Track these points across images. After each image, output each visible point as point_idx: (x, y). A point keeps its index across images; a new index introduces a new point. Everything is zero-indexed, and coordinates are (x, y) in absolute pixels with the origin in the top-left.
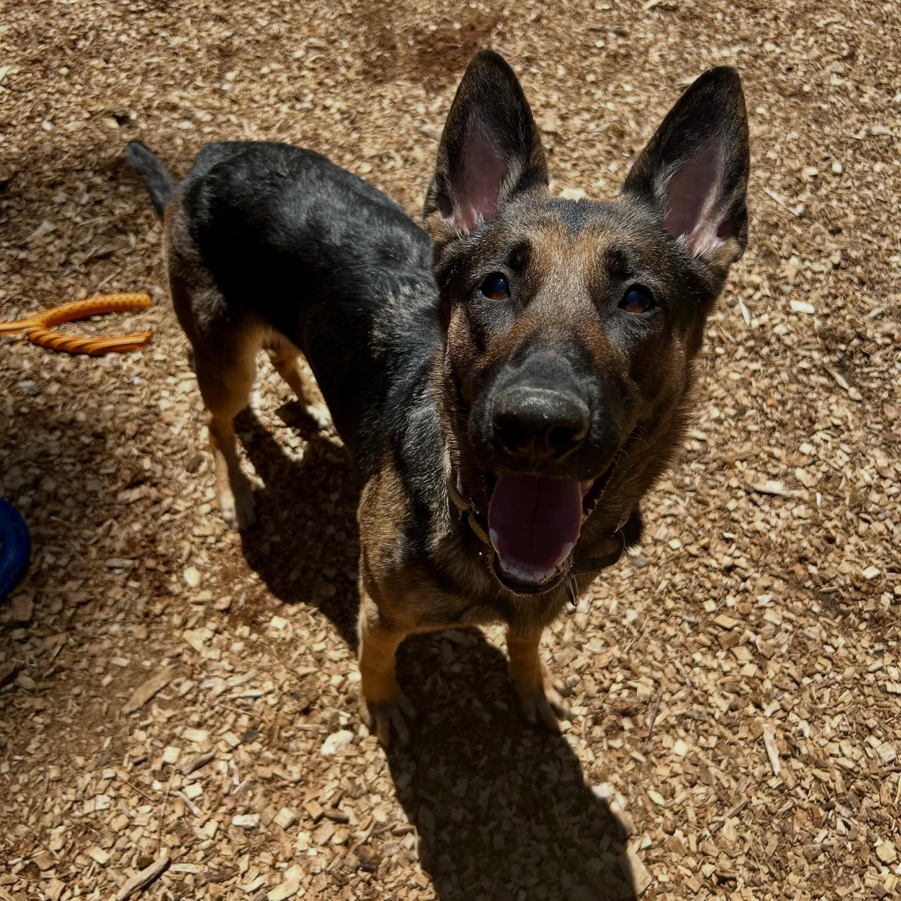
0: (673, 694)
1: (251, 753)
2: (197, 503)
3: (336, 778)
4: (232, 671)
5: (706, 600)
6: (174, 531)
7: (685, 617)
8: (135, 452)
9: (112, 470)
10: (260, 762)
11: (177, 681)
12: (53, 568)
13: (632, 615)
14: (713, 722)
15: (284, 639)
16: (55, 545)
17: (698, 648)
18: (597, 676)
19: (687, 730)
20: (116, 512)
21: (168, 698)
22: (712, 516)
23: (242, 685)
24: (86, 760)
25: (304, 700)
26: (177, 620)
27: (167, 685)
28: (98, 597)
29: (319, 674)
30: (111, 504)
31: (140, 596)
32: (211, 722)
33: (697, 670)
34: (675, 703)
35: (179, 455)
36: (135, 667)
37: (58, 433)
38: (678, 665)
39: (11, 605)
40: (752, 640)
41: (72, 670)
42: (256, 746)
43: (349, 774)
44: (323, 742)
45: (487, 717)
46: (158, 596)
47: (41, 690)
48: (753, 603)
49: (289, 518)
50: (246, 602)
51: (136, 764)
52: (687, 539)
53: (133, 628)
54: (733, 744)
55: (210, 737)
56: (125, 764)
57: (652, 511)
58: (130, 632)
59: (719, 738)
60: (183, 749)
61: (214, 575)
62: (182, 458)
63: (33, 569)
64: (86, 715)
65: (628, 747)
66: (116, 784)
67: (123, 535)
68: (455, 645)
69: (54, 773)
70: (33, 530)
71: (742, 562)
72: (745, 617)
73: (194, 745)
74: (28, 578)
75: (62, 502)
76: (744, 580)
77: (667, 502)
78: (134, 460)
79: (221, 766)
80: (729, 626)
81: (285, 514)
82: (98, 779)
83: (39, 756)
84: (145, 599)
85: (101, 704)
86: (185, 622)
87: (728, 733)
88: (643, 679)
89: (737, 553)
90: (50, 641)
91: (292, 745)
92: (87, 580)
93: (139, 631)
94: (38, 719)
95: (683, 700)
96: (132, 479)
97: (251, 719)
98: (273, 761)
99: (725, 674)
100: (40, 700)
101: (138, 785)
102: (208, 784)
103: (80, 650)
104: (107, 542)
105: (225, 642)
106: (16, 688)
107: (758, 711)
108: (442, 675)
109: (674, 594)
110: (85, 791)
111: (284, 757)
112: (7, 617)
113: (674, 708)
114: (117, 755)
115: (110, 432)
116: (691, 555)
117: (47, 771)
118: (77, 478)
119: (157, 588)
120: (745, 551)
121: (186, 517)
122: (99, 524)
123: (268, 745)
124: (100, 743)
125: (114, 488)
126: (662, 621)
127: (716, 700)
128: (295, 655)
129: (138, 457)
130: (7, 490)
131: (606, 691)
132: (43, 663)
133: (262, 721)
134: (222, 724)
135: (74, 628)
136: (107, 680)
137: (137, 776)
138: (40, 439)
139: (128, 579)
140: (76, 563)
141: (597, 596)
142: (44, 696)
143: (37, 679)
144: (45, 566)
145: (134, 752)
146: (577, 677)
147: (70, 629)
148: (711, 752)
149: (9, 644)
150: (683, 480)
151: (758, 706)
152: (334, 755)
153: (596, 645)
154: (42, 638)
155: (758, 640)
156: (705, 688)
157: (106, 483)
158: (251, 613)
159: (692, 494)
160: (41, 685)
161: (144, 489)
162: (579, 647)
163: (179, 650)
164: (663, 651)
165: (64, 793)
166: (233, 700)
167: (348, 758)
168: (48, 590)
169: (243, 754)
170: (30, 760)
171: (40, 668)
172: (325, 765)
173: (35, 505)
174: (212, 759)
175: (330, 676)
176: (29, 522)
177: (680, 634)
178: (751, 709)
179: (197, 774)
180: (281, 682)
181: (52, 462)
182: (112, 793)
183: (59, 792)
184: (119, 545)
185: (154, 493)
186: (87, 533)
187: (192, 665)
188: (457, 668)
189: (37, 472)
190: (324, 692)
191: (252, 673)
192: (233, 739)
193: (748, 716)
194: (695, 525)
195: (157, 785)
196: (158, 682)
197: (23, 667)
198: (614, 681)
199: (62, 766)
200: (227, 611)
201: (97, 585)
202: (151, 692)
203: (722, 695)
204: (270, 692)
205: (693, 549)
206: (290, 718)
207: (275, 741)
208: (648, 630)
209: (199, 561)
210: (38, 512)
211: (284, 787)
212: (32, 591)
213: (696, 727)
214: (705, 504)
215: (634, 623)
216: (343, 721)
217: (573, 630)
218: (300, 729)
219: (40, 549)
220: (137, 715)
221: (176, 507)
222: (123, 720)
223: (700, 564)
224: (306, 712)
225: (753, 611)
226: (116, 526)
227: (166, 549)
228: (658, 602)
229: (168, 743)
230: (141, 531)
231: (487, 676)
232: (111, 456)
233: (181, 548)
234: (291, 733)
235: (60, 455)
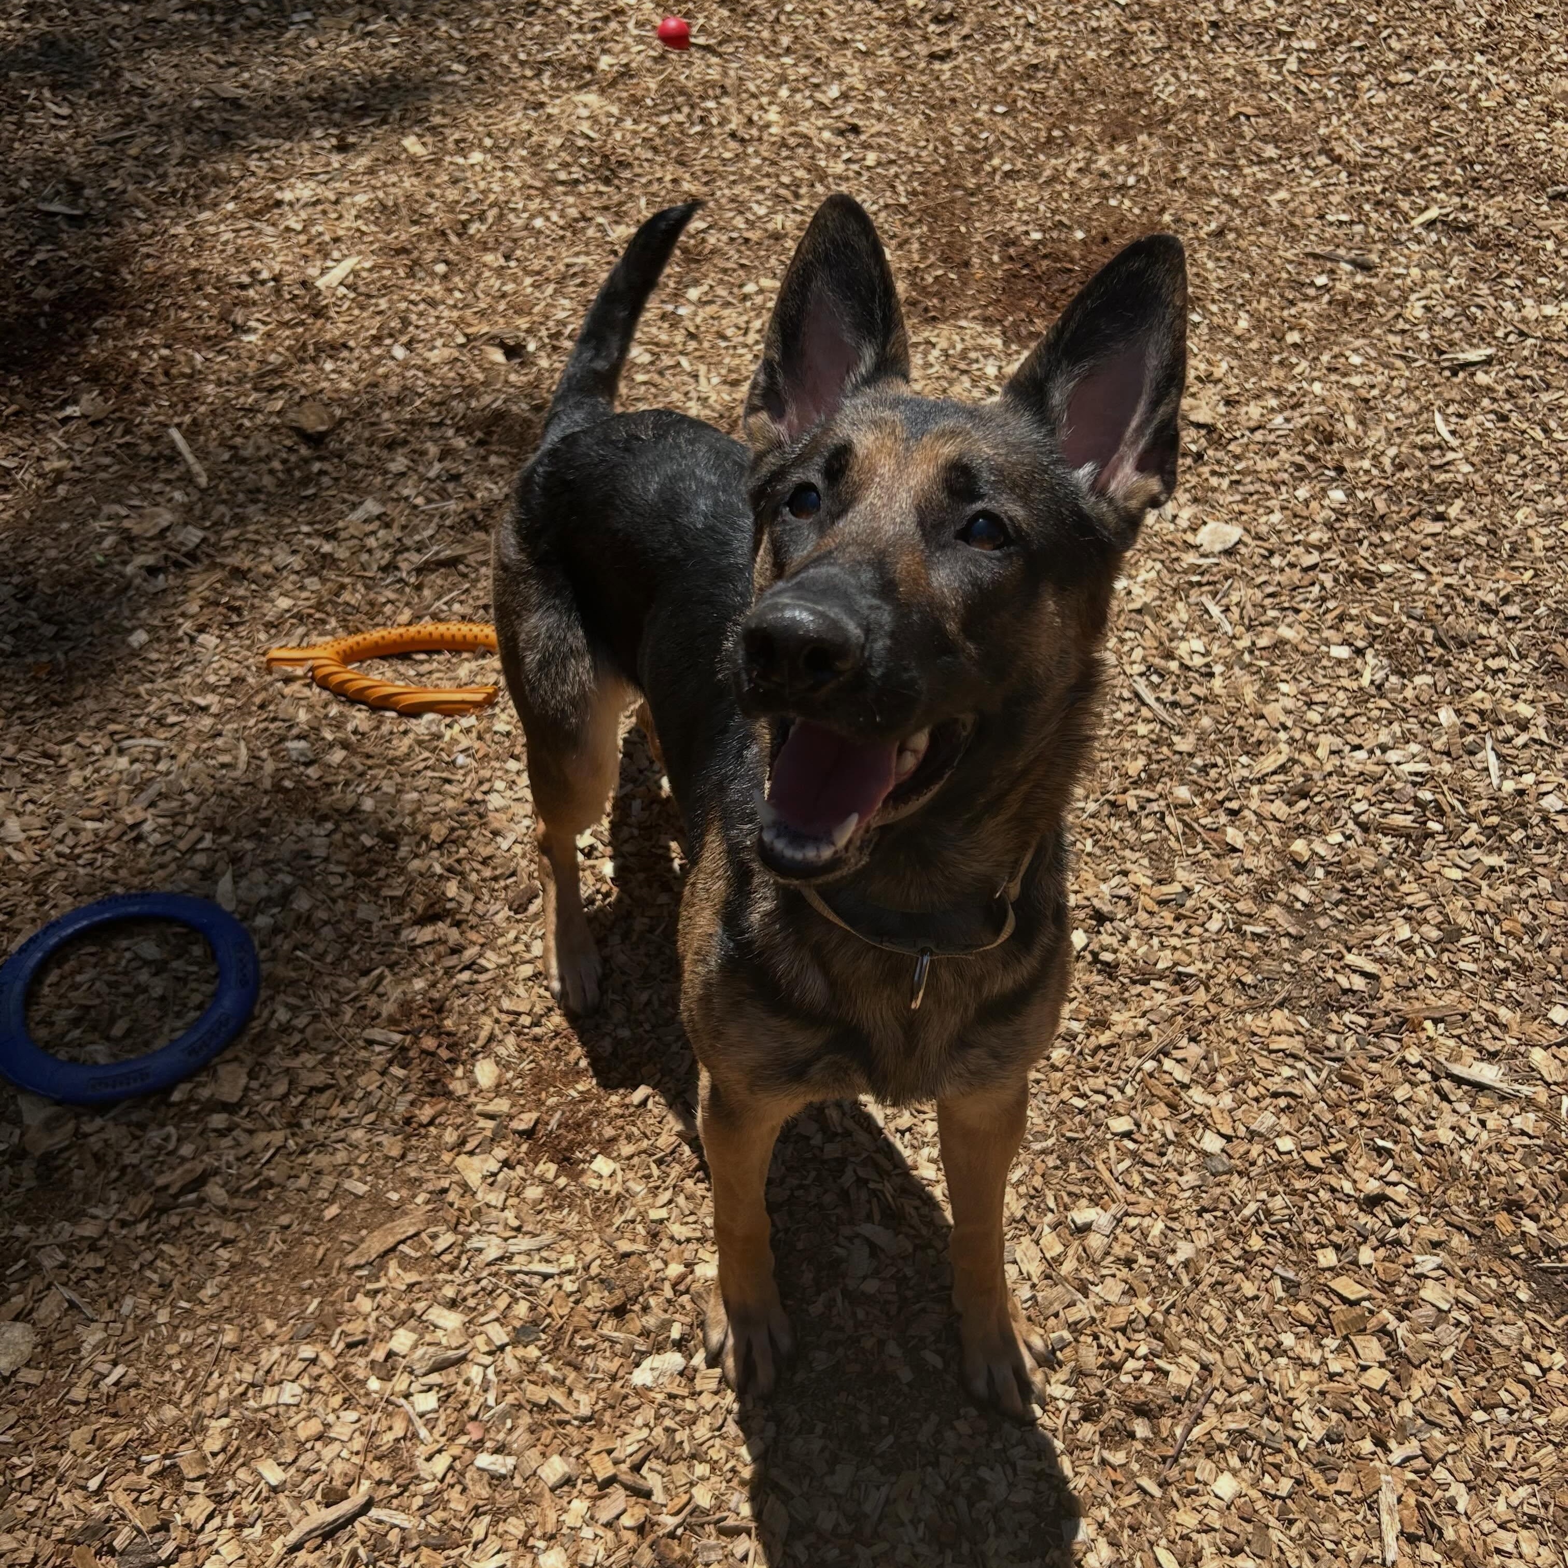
0: (1231, 1395)
1: (522, 1361)
2: (515, 959)
3: (647, 1425)
4: (518, 1229)
5: (1323, 1246)
6: (474, 998)
7: (1278, 1269)
8: (438, 869)
9: (399, 893)
10: (533, 1377)
11: (433, 1230)
12: (285, 1029)
13: (1185, 1251)
14: (1293, 1453)
15: (607, 1192)
16: (294, 995)
17: (1292, 1325)
18: (1103, 1340)
19: (1244, 1460)
20: (394, 957)
21: (413, 1254)
22: (1362, 1107)
23: (528, 1253)
24: (280, 1326)
25: (618, 1292)
26: (450, 1136)
27: (417, 1234)
28: (343, 1083)
29: (649, 1257)
30: (387, 945)
31: (405, 1091)
32: (471, 1302)
33: (1283, 1361)
34: (1231, 1410)
35: (502, 883)
36: (376, 1199)
37: (329, 826)
38: (1249, 1346)
39: (215, 1076)
40: (1390, 1328)
41: (284, 1188)
42: (533, 1352)
43: (668, 1422)
44: (637, 1365)
45: (906, 1375)
46: (432, 1095)
47: (236, 1211)
48: (1407, 1266)
49: (649, 1003)
50: (559, 1126)
51: (350, 1346)
52: (1307, 1138)
53: (384, 1139)
54: (1325, 1499)
55: (466, 1325)
56: (333, 1343)
57: (1256, 1084)
58: (379, 1144)
59: (1298, 1482)
60: (422, 1336)
61: (520, 1076)
62: (506, 888)
63: (256, 1026)
64: (292, 1259)
65: (1135, 1467)
66: (316, 1371)
67: (396, 994)
68: (874, 1249)
69: (229, 1336)
70: (265, 967)
71: (1400, 1193)
72: (1387, 1286)
73: (440, 1333)
74: (246, 1039)
75: (316, 932)
76: (1398, 1224)
77: (1287, 1072)
78: (433, 882)
79: (475, 1373)
80: (1352, 1297)
81: (644, 997)
82: (290, 1357)
83: (213, 1307)
84: (410, 1097)
85: (317, 1246)
86: (463, 1142)
87: (1316, 1477)
88: (1184, 1359)
89: (1394, 1177)
90: (262, 1138)
91: (589, 1361)
92: (331, 1054)
93: (392, 1146)
94: (224, 1253)
95: (1246, 1407)
96: (426, 909)
97: (533, 1308)
98: (554, 1380)
99: (1332, 1377)
100: (232, 1225)
101: (346, 1377)
102: (448, 1396)
103: (301, 1160)
104: (372, 1001)
105: (516, 1183)
106: (201, 1201)
107: (1379, 1451)
108: (845, 1293)
109: (1266, 1228)
110: (268, 1372)
111: (572, 1376)
112: (205, 1093)
113: (1228, 1417)
114: (325, 1327)
115: (407, 833)
116: (1309, 1167)
117: (220, 1331)
118: (344, 897)
119: (432, 1083)
120: (1409, 1176)
121: (494, 980)
122: (366, 973)
123: (551, 1352)
124: (304, 1306)
125: (397, 920)
126: (1236, 1270)
127: (1304, 1416)
128: (618, 1220)
129: (441, 876)
130: (240, 902)
131: (1117, 1368)
132: (246, 1170)
133: (549, 1315)
134: (488, 1308)
135: (299, 1125)
136: (332, 1211)
137: (347, 1364)
138: (302, 832)
139: (390, 1062)
140: (320, 1026)
141: (1131, 1209)
142: (239, 1220)
143: (233, 1193)
144: (274, 1025)
145: (348, 1328)
146: (1067, 1335)
147: (294, 1125)
148: (1278, 1502)
149: (202, 1133)
150: (1324, 1039)
151: (1380, 1442)
152: (650, 1389)
153: (1112, 1290)
154: (251, 1132)
155: (1402, 1330)
156: (1290, 1395)
157: (387, 911)
158: (564, 1144)
159: (1337, 1065)
160: (237, 1202)
161: (442, 927)
162: (1083, 1288)
163: (445, 1183)
164: (1229, 1320)
165: (239, 1370)
166: (513, 1274)
167: (671, 1396)
168: (271, 1060)
169: (510, 1362)
170: (200, 1312)
171: (239, 1177)
172: (633, 1401)
173: (276, 930)
174: (463, 1359)
175: (666, 1263)
176: (263, 954)
177: (1263, 1294)
178: (1367, 1446)
179: (435, 1378)
180: (588, 1259)
181: (312, 867)
182: (306, 1382)
183: (232, 1367)
184: (388, 1009)
185: (454, 935)
186: (345, 983)
187: (460, 1210)
188: (871, 1286)
189: (289, 880)
190: (652, 1288)
191: (548, 1237)
192: (499, 1335)
193: (1359, 1457)
194: (1328, 1117)
195: (374, 1384)
196: (405, 1226)
197: (216, 1172)
198: (1131, 1354)
199: (243, 1329)
200: (528, 1134)
201: (343, 1065)
202: (391, 1241)
203: (1319, 1411)
204: (569, 1272)
205: (1314, 1158)
206: (593, 1317)
207: (563, 1350)
208: (1209, 1280)
209: (501, 1051)
210: (278, 940)
211: (562, 1423)
212: (249, 1060)
213: (1262, 1456)
214: (1356, 1085)
215: (1186, 1264)
216: (675, 1335)
217: (1079, 1260)
218: (605, 1338)
219: (272, 998)
220: (364, 1272)
221: (482, 962)
222: (343, 1276)
223: (1323, 1184)
224: (619, 1312)
225: (1405, 1279)
226: (389, 978)
227: (457, 1025)
228: (1235, 1236)
229: (401, 1323)
230: (424, 992)
231: (917, 1307)
232: (402, 871)
233: (479, 1027)
234: (591, 1341)
235: (326, 860)
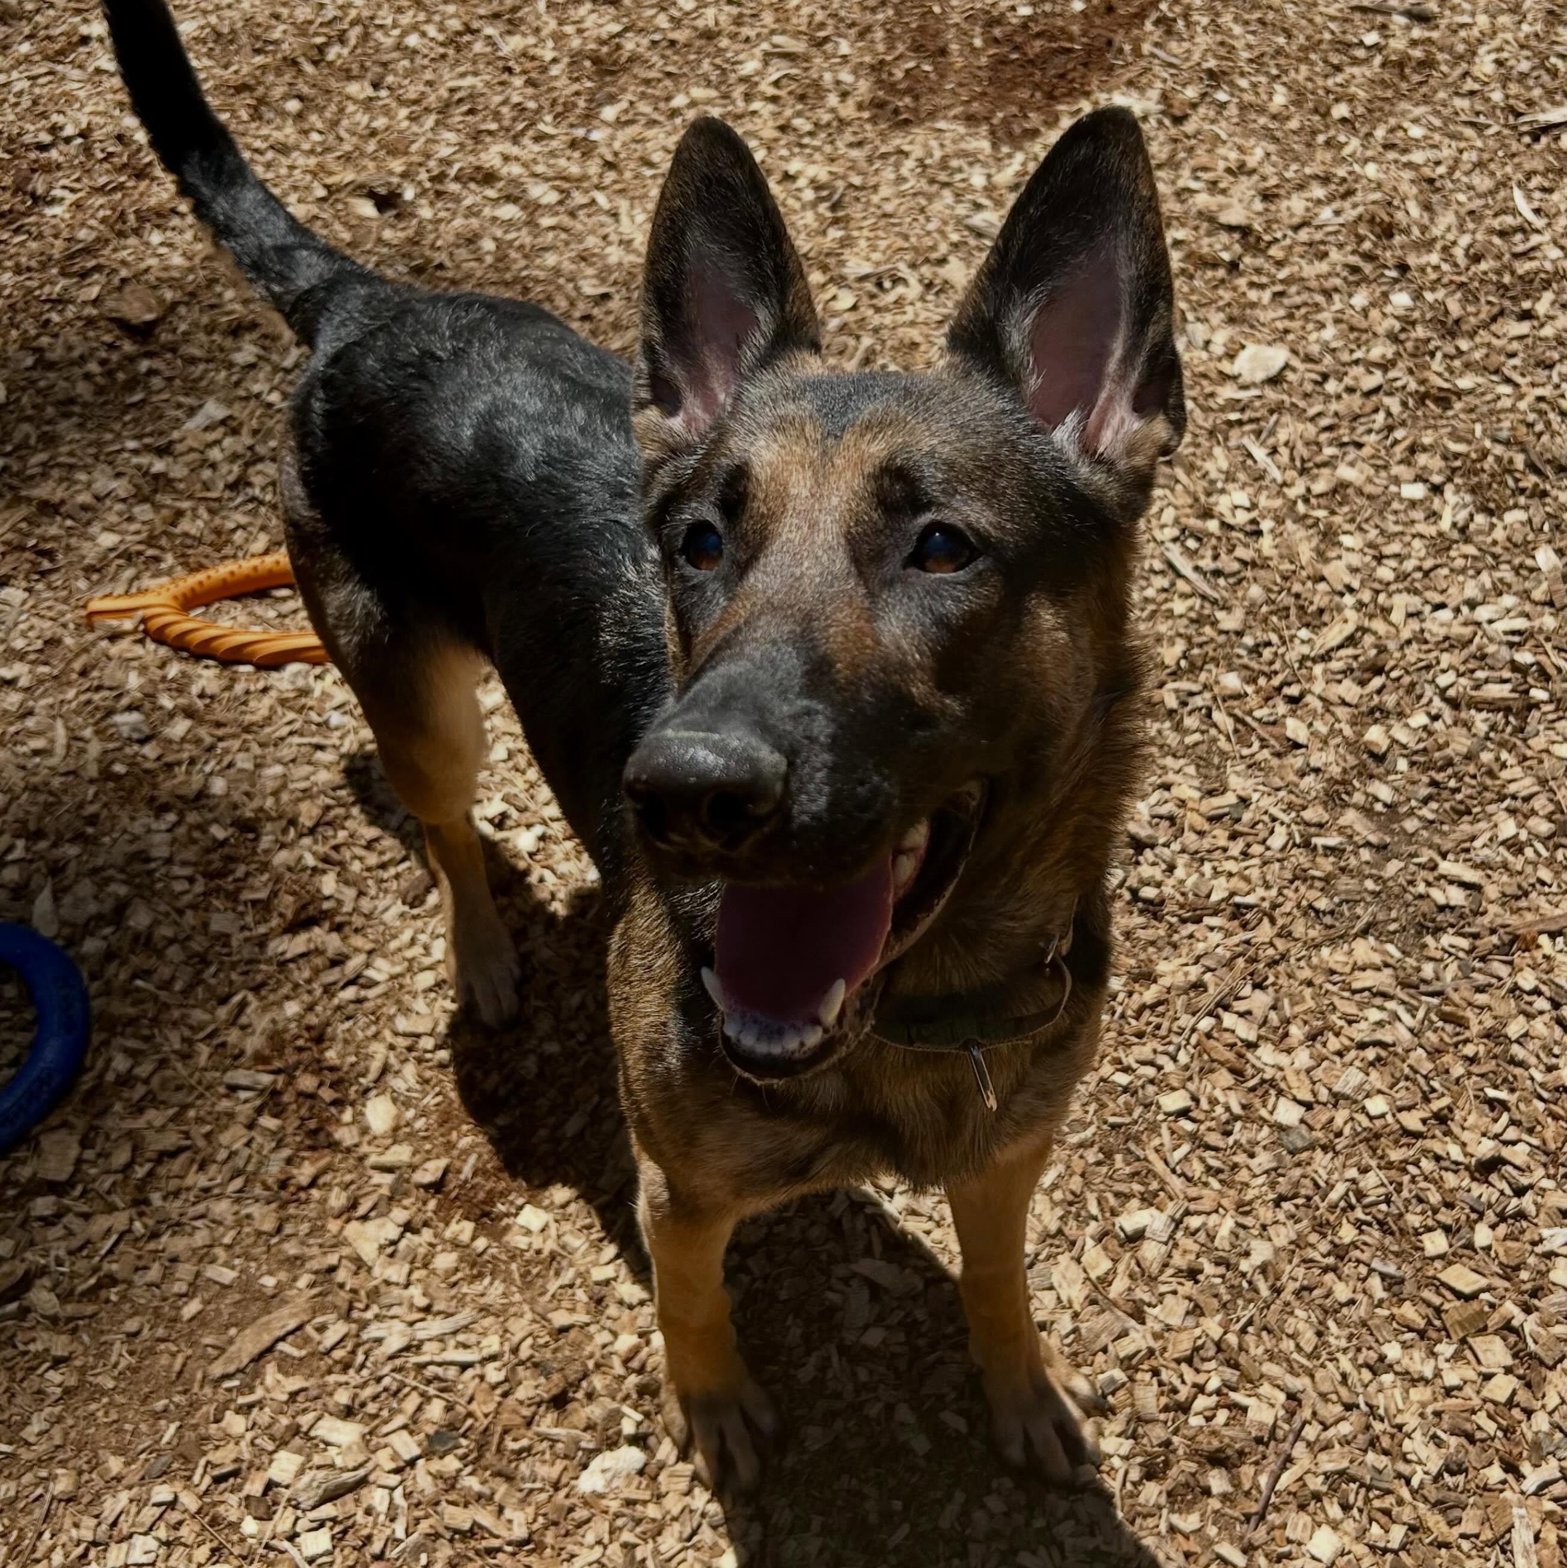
0: (1326, 1428)
1: (437, 1476)
2: (412, 967)
3: (599, 1542)
4: (427, 1309)
5: (1430, 1229)
6: (362, 1021)
7: (1376, 1264)
8: (310, 861)
9: (262, 895)
10: (453, 1497)
11: (319, 1319)
12: (126, 1080)
13: (1261, 1251)
14: (1405, 1493)
15: (538, 1252)
16: (135, 1036)
17: (1397, 1333)
18: (1165, 1375)
19: (1346, 1507)
20: (259, 978)
21: (296, 1353)
22: (1469, 1050)
23: (441, 1339)
24: (127, 1464)
25: (556, 1377)
26: (337, 1199)
27: (300, 1327)
28: (201, 1143)
29: (593, 1329)
30: (250, 962)
31: (279, 1145)
32: (372, 1408)
33: (1387, 1378)
34: (1327, 1447)
35: (392, 871)
36: (247, 1287)
37: (171, 817)
38: (1345, 1363)
39: (37, 1149)
40: (1515, 1323)
41: (130, 1283)
42: (451, 1464)
43: (627, 1536)
44: (585, 1466)
45: (921, 1444)
46: (312, 1148)
47: (70, 1319)
48: (1534, 1244)
49: (582, 1006)
50: (475, 1174)
51: (218, 1480)
52: (1403, 1096)
53: (255, 1210)
54: (1447, 1546)
55: (366, 1438)
56: (196, 1479)
57: (1337, 1035)
58: (249, 1216)
59: (1413, 1529)
60: (309, 1458)
61: (423, 1114)
62: (397, 876)
63: (87, 1081)
64: (143, 1375)
65: (1212, 1531)
66: (174, 1517)
67: (263, 1024)
68: (875, 1290)
69: (63, 1484)
70: (97, 1004)
71: (1519, 1154)
72: (1510, 1272)
73: (332, 1451)
74: (77, 1099)
75: (160, 954)
76: (1520, 1192)
77: (1374, 1015)
78: (305, 876)
79: (378, 1498)
80: (1467, 1290)
81: (575, 1000)
82: (140, 1503)
83: (42, 1448)
84: (286, 1153)
85: (174, 1355)
86: (354, 1205)
87: (1435, 1521)
88: (1266, 1389)
89: (1511, 1134)
90: (101, 1223)
91: (524, 1468)
92: (185, 1107)
93: (264, 1217)
94: (55, 1376)
95: (1345, 1442)
96: (297, 913)
97: (449, 1408)
98: (479, 1497)
99: (1448, 1392)
100: (64, 1338)
101: (215, 1522)
102: (345, 1532)
103: (152, 1246)
104: (233, 1036)
105: (422, 1251)
106: (24, 1312)
107: (1510, 1478)
108: (842, 1350)
109: (1359, 1213)
110: (114, 1524)
111: (502, 1489)
112: (24, 1173)
113: (1323, 1457)
114: (186, 1459)
115: (270, 819)
116: (1406, 1132)
117: (52, 1478)
118: (194, 907)
119: (313, 1133)
120: (1531, 1131)
121: (386, 995)
122: (224, 1000)
123: (475, 1461)
124: (158, 1433)
125: (262, 929)
126: (1326, 1270)
127: (1416, 1445)
128: (553, 1286)
129: (315, 870)
130: (63, 923)
131: (1185, 1408)
132: (82, 1266)
133: (470, 1415)
134: (393, 1412)
135: (147, 1202)
136: (192, 1308)
137: (215, 1504)
138: (137, 828)
139: (259, 1111)
140: (169, 1073)
141: (1193, 1207)
142: (74, 1331)
143: (65, 1298)
144: (110, 1077)
145: (214, 1457)
146: (1119, 1375)
147: (140, 1203)
148: (1389, 1557)
149: (23, 1225)
150: (1418, 970)
151: (1511, 1468)
152: (602, 1496)
153: (1173, 1311)
154: (86, 1217)
155: (1530, 1325)
156: (1399, 1420)
157: (249, 919)
158: (481, 1195)
159: (1435, 1001)
160: (70, 1309)
161: (318, 934)
162: (1138, 1314)
163: (332, 1259)
164: (1319, 1334)
165: (76, 1525)
166: (421, 1367)
167: (630, 1503)
168: (109, 1122)
169: (423, 1480)
170: (25, 1455)
171: (73, 1275)
172: (581, 1514)
173: (109, 956)
174: (363, 1482)
175: (615, 1334)
176: (94, 987)
177: (1360, 1297)
178: (1495, 1474)
179: (328, 1510)
180: (516, 1339)
181: (150, 873)
182: (162, 1533)
183: (68, 1522)
184: (253, 1043)
185: (333, 943)
186: (198, 1015)
187: (354, 1291)
188: (874, 1338)
189: (122, 890)
190: (598, 1366)
191: (464, 1316)
192: (407, 1446)
193: (1486, 1488)
194: (1426, 1067)
195: (250, 1526)
196: (284, 1319)
197: (43, 1271)
198: (1200, 1389)
199: (80, 1473)
200: (437, 1187)
201: (199, 1120)
202: (267, 1339)
203: (1434, 1437)
204: (493, 1358)
205: (1412, 1121)
206: (527, 1412)
207: (490, 1456)
208: (1292, 1286)
209: (398, 1084)
210: (112, 968)
211: (491, 1552)
212: (80, 1124)
213: (1367, 1501)
214: (1461, 1023)
215: (1263, 1269)
216: (628, 1427)
217: (1131, 1276)
218: (543, 1438)
219: (106, 1043)
220: (235, 1383)
221: (370, 973)
222: (208, 1390)
223: (1425, 1152)
224: (559, 1402)
225: (1532, 1260)
226: (254, 1003)
227: (342, 1056)
228: (1321, 1227)
229: (282, 1443)
230: (299, 1018)
231: (931, 1358)
232: (265, 867)
233: (369, 1057)
234: (524, 1442)
235: (169, 861)
